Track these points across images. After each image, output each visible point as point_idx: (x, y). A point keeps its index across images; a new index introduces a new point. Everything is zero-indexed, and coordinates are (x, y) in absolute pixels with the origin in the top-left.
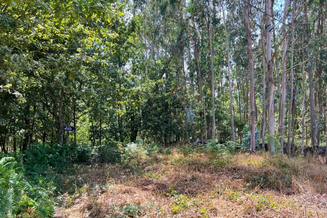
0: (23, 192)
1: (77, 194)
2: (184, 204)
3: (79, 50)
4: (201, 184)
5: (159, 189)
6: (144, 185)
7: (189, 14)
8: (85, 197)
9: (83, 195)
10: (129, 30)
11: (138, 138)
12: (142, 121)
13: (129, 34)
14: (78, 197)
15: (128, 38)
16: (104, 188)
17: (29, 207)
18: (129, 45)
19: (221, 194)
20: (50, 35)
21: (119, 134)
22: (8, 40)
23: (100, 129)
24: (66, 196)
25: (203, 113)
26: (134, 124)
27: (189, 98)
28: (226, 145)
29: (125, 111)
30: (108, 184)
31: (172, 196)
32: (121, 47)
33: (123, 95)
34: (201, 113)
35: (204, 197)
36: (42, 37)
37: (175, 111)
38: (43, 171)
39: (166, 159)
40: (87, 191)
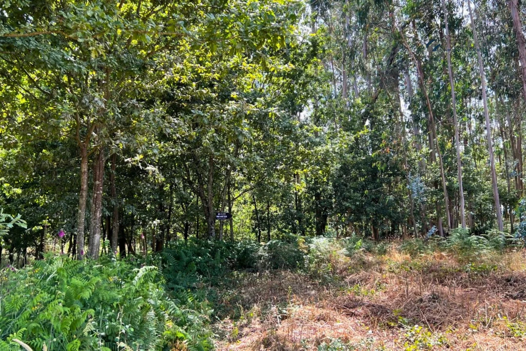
0: (167, 317)
1: (244, 321)
2: (424, 342)
3: (234, 95)
4: (448, 306)
5: (376, 314)
6: (349, 308)
7: (405, 18)
8: (256, 324)
9: (253, 321)
10: (307, 55)
11: (328, 228)
12: (334, 200)
13: (308, 62)
14: (246, 325)
15: (306, 67)
16: (284, 311)
17: (178, 341)
18: (309, 79)
19: (489, 327)
20: (191, 76)
21: (297, 222)
22: (134, 90)
23: (268, 214)
24: (227, 323)
25: (441, 181)
26: (321, 205)
27: (413, 157)
28: (487, 238)
29: (304, 185)
30: (291, 305)
31: (400, 326)
32: (296, 84)
33: (303, 161)
34: (436, 183)
35: (457, 330)
36: (180, 80)
37: (390, 180)
38: (190, 282)
39: (381, 263)
40: (258, 316)
